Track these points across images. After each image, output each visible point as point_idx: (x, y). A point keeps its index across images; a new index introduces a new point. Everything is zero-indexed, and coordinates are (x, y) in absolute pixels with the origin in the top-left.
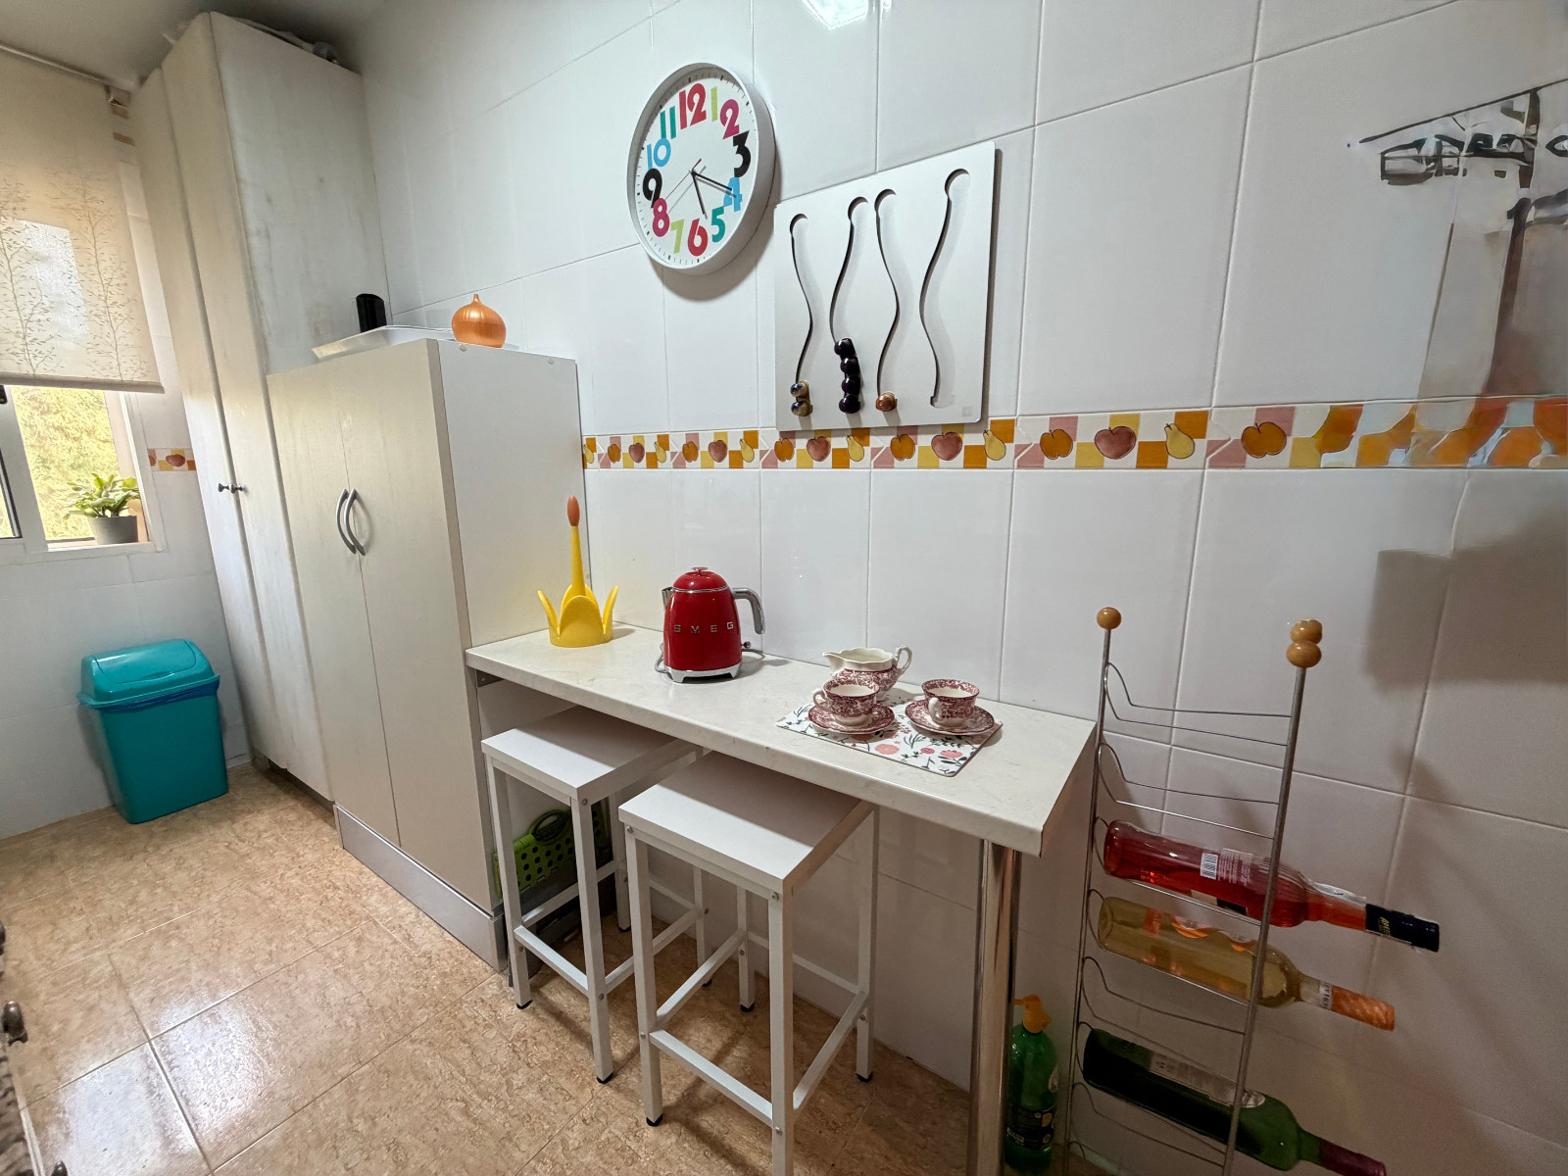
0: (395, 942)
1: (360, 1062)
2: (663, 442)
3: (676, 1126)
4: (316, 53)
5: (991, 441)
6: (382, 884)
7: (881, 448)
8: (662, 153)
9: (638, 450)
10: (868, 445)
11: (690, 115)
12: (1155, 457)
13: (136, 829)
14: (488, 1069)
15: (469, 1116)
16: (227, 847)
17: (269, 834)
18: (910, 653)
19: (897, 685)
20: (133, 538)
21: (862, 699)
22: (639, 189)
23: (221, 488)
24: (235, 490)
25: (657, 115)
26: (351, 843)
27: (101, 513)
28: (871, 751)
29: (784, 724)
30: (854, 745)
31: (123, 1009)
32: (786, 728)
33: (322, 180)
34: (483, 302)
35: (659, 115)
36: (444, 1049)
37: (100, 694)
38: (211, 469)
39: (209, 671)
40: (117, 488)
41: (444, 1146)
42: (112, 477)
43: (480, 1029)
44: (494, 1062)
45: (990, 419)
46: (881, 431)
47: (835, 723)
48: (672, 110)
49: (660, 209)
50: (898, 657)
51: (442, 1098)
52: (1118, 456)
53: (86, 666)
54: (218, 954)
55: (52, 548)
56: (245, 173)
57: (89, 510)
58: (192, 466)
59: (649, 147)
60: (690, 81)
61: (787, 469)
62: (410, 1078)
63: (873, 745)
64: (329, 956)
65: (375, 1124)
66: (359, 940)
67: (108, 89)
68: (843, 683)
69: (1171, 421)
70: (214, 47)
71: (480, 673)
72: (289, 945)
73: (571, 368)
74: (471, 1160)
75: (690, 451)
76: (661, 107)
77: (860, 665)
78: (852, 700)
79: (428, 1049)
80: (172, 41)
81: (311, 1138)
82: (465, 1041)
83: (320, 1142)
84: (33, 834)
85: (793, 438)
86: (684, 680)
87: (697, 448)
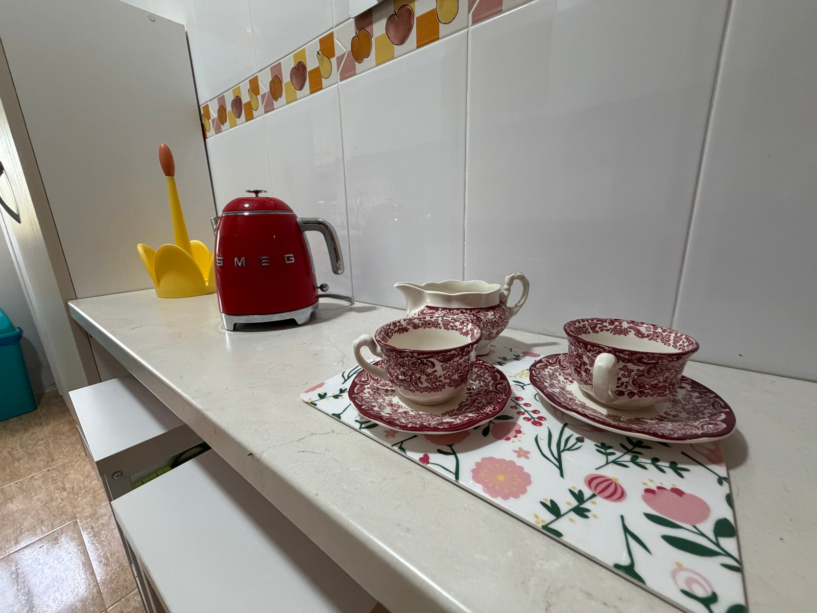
2: (254, 85)
9: (237, 104)
18: (526, 284)
28: (461, 480)
29: (313, 396)
30: (425, 460)
32: (313, 404)
39: (11, 327)
50: (508, 290)
61: (366, 71)
63: (469, 459)
68: (416, 327)
73: (183, 35)
75: (276, 89)
77: (448, 299)
78: (423, 359)
85: (371, 23)
86: (236, 328)
87: (281, 82)
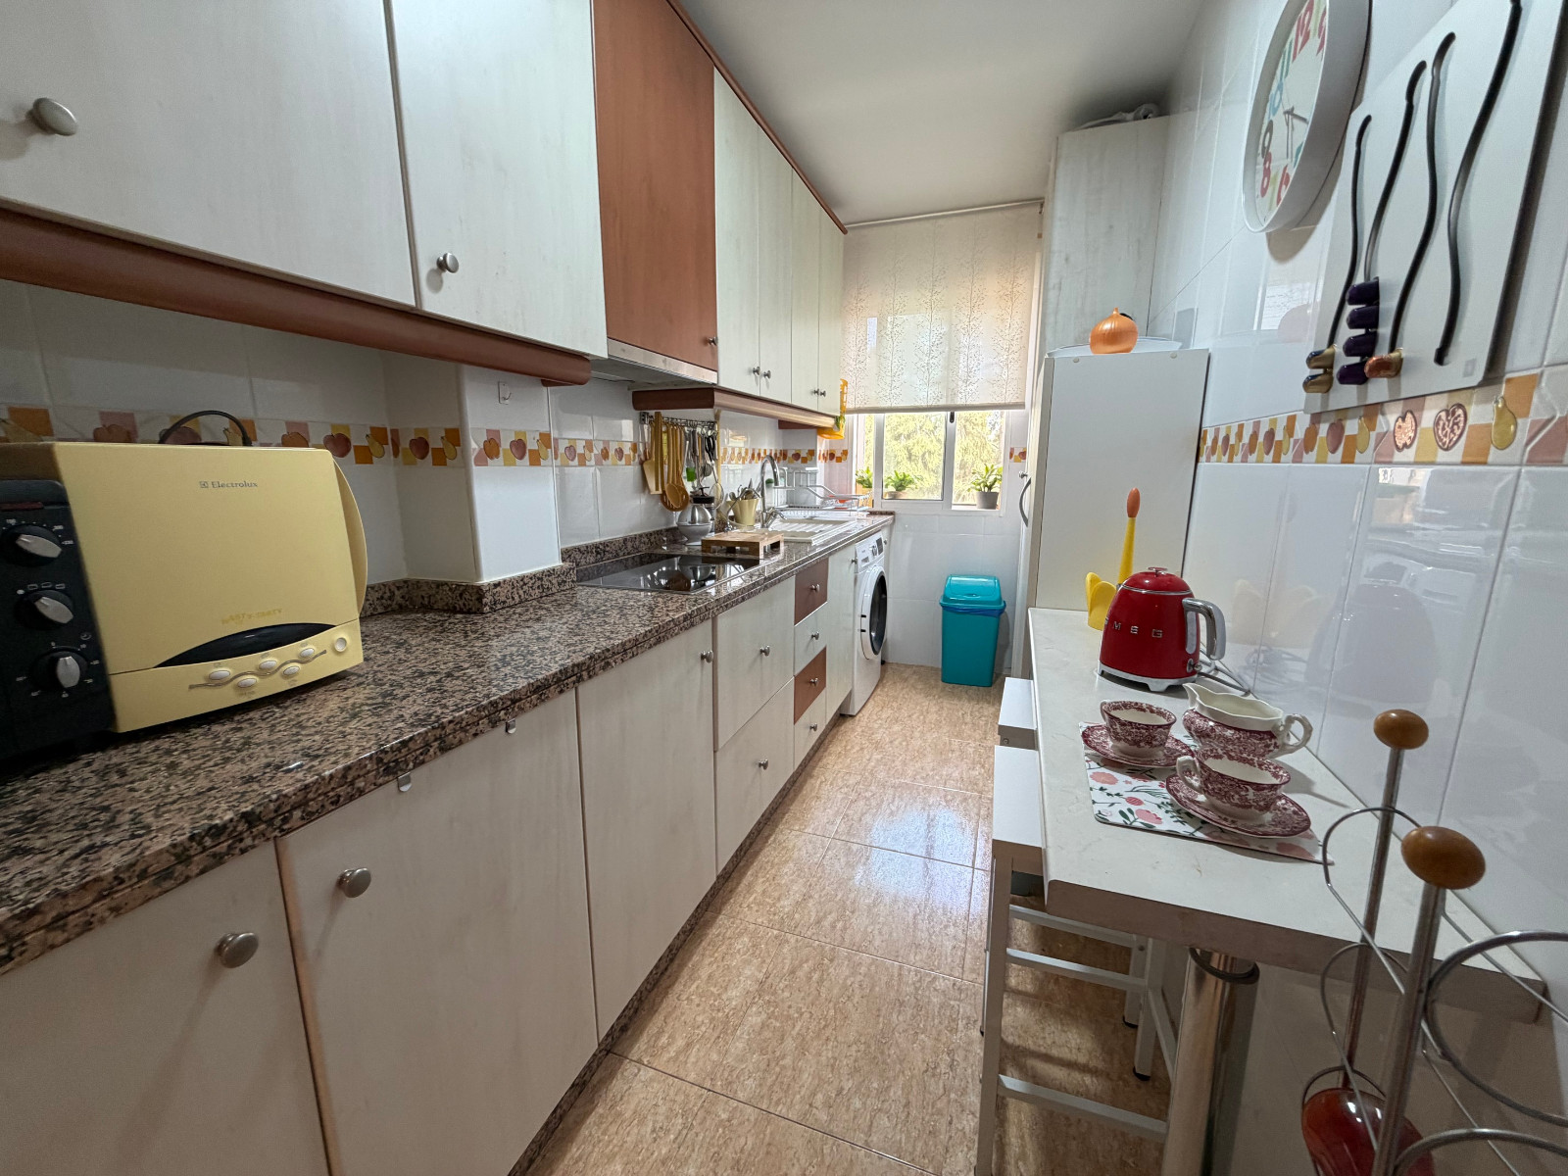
2: (1240, 431)
4: (1136, 118)
5: (1501, 415)
7: (1385, 433)
9: (1226, 441)
10: (1375, 428)
11: (1300, 42)
13: (941, 684)
20: (994, 507)
25: (1281, 55)
27: (982, 489)
28: (1088, 771)
30: (1088, 761)
33: (1111, 227)
37: (949, 599)
39: (999, 602)
40: (993, 473)
42: (994, 467)
45: (1508, 376)
48: (1291, 43)
49: (1268, 164)
50: (1286, 725)
53: (948, 580)
57: (979, 487)
59: (1272, 97)
61: (1308, 464)
63: (1101, 770)
73: (1202, 358)
75: (1253, 442)
76: (1285, 44)
85: (1319, 422)
86: (1103, 674)
87: (1257, 439)
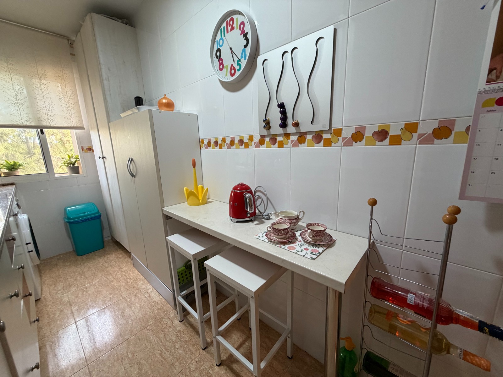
0: (146, 297)
1: (132, 335)
2: (224, 140)
3: (225, 367)
4: (123, 23)
5: (333, 136)
6: (144, 278)
7: (294, 140)
8: (221, 43)
9: (216, 143)
10: (290, 139)
11: (229, 28)
12: (396, 140)
13: (79, 258)
14: (169, 341)
15: (162, 356)
16: (102, 264)
17: (114, 261)
18: (304, 213)
19: (299, 223)
20: (78, 173)
21: (284, 230)
22: (214, 56)
23: (99, 158)
24: (103, 158)
25: (219, 30)
26: (136, 265)
27: (69, 165)
28: (286, 248)
29: (257, 237)
30: (280, 246)
31: (69, 312)
32: (258, 238)
33: (124, 62)
34: (167, 96)
35: (220, 30)
36: (156, 333)
37: (69, 218)
38: (97, 152)
39: (98, 212)
40: (74, 158)
41: (153, 365)
42: (72, 155)
43: (168, 327)
44: (170, 339)
45: (333, 128)
46: (294, 134)
47: (275, 238)
48: (224, 27)
49: (221, 62)
50: (299, 214)
51: (154, 349)
52: (381, 141)
53: (65, 210)
54: (96, 297)
55: (56, 176)
56: (102, 61)
57: (66, 165)
58: (93, 151)
59: (217, 41)
60: (229, 17)
61: (263, 148)
62: (146, 342)
63: (287, 246)
64: (126, 300)
65: (134, 356)
66: (135, 296)
67: (68, 40)
68: (278, 223)
69: (403, 127)
70: (92, 23)
71: (167, 216)
72: (115, 296)
73: (196, 116)
74: (161, 371)
75: (232, 143)
76: (220, 27)
77: (285, 217)
78: (279, 230)
79: (152, 333)
80: (82, 23)
81: (116, 358)
82: (162, 331)
83: (118, 359)
84: (53, 258)
85: (265, 137)
87: (234, 142)
